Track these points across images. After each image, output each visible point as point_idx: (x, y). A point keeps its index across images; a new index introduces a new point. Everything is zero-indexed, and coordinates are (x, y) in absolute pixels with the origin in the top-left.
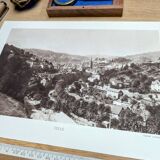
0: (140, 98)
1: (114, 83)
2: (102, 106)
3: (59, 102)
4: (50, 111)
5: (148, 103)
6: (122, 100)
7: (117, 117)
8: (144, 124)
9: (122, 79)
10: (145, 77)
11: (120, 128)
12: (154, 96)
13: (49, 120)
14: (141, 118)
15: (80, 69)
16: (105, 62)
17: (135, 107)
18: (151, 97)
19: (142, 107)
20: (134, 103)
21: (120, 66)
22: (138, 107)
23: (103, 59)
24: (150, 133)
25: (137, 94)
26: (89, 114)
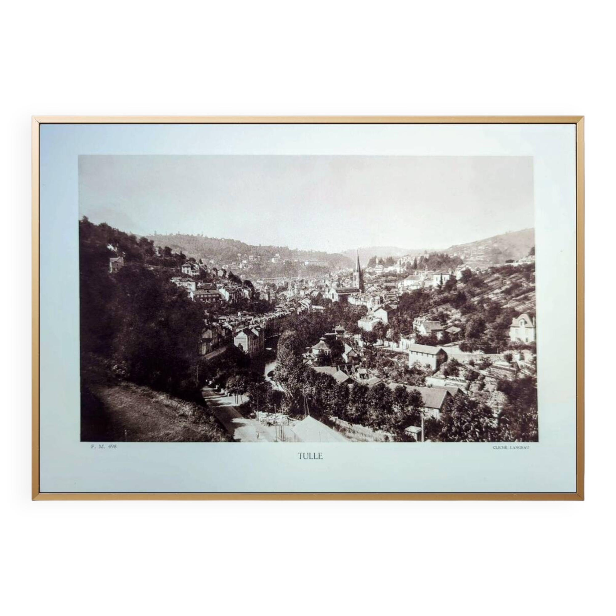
0: (486, 365)
1: (423, 332)
2: (401, 391)
3: (297, 393)
4: (280, 417)
5: (502, 374)
6: (446, 374)
7: (436, 415)
8: (495, 424)
9: (443, 318)
10: (496, 309)
11: (445, 438)
12: (516, 356)
13: (284, 439)
14: (488, 412)
15: (332, 295)
16: (397, 269)
17: (474, 388)
18: (509, 358)
19: (491, 386)
20: (473, 377)
21: (435, 282)
22: (482, 386)
23: (391, 261)
24: (507, 440)
25: (478, 355)
26: (373, 414)
